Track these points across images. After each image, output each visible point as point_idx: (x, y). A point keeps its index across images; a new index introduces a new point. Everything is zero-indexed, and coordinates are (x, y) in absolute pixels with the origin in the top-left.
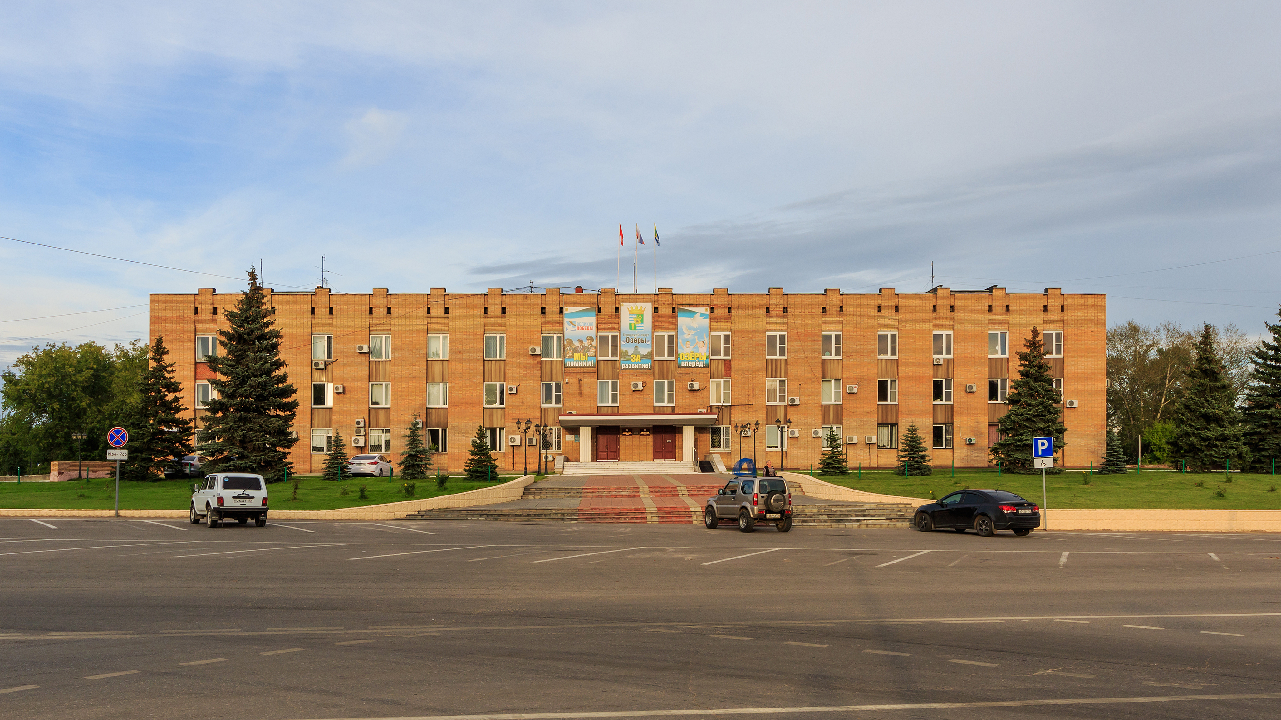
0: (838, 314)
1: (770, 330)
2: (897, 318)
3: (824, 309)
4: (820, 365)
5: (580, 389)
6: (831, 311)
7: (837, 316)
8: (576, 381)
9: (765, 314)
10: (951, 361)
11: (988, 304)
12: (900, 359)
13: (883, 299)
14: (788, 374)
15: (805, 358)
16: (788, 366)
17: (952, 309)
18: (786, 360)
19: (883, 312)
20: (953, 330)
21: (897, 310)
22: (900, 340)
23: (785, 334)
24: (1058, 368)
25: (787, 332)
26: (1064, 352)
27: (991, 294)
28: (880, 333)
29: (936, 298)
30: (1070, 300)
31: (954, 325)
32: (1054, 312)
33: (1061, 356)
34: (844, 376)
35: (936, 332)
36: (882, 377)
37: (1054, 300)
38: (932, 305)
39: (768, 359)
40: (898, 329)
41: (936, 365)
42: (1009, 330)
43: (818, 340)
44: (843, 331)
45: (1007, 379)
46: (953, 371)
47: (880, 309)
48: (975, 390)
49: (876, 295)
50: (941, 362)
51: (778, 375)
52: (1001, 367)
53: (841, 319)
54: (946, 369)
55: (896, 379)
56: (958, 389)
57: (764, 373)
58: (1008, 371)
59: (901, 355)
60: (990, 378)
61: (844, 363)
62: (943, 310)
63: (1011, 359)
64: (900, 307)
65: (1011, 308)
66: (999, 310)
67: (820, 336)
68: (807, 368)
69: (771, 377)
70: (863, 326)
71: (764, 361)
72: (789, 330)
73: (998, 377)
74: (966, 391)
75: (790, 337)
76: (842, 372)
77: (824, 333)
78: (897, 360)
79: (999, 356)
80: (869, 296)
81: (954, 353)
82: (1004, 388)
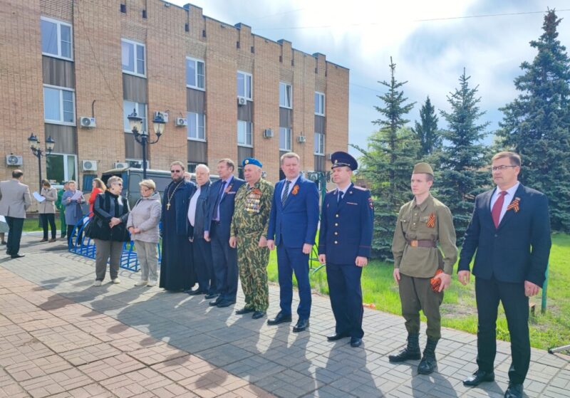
0: (141, 19)
1: (47, 15)
2: (204, 44)
3: (123, 9)
4: (121, 81)
6: (133, 12)
7: (140, 22)
10: (251, 104)
11: (279, 54)
12: (208, 92)
13: (190, 17)
14: (78, 83)
15: (99, 67)
16: (77, 72)
17: (253, 50)
18: (73, 63)
19: (191, 34)
20: (253, 72)
21: (204, 35)
22: (208, 70)
23: (70, 25)
24: (321, 125)
25: (73, 24)
26: (326, 112)
27: (282, 46)
28: (187, 58)
29: (239, 34)
30: (330, 68)
31: (253, 68)
32: (321, 75)
33: (323, 115)
34: (150, 100)
35: (239, 72)
36: (190, 108)
37: (321, 65)
38: (236, 40)
39: (43, 56)
40: (205, 58)
41: (239, 106)
42: (293, 84)
43: (116, 47)
44: (146, 43)
45: (291, 129)
46: (253, 114)
47: (187, 29)
48: (272, 135)
49: (184, 11)
50: (245, 103)
51: (61, 82)
52: (286, 117)
53: (145, 27)
54: (247, 111)
55: (203, 113)
56: (258, 133)
57: (40, 75)
58: (292, 121)
59: (208, 88)
60: (280, 126)
61: (149, 83)
62: (245, 48)
63: (295, 111)
64: (207, 34)
65: (295, 64)
66: (287, 62)
67: (121, 42)
68: (103, 80)
69: (51, 83)
70: (169, 43)
71: (40, 57)
72: (76, 22)
73: (284, 126)
74: (266, 135)
75: (78, 32)
76: (147, 95)
77: (123, 40)
78: (205, 93)
79: (286, 106)
80: (176, 8)
81: (254, 97)
82: (289, 138)
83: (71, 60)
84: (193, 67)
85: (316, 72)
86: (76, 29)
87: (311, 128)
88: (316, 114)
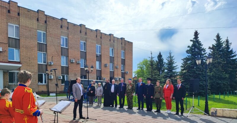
1: (39, 30)
2: (86, 36)
3: (61, 27)
4: (60, 50)
6: (64, 28)
7: (66, 31)
9: (36, 21)
10: (100, 55)
11: (110, 39)
12: (87, 52)
13: (82, 28)
14: (48, 51)
15: (54, 45)
16: (47, 47)
17: (101, 38)
18: (46, 45)
19: (82, 33)
20: (101, 45)
21: (86, 34)
22: (87, 45)
23: (45, 33)
24: (123, 62)
25: (46, 32)
26: (125, 57)
27: (110, 36)
28: (81, 41)
29: (97, 33)
30: (126, 42)
31: (101, 43)
32: (123, 45)
33: (124, 58)
34: (69, 55)
35: (97, 45)
36: (81, 58)
37: (123, 42)
38: (96, 35)
39: (38, 43)
40: (86, 41)
41: (97, 56)
42: (114, 48)
43: (59, 39)
44: (68, 37)
45: (113, 64)
46: (101, 59)
47: (81, 32)
48: (108, 66)
49: (80, 27)
50: (99, 55)
51: (43, 51)
52: (112, 60)
53: (68, 32)
54: (99, 58)
55: (85, 59)
56: (103, 65)
57: (37, 48)
58: (114, 61)
59: (87, 51)
60: (110, 63)
61: (69, 50)
62: (99, 37)
63: (115, 58)
64: (87, 33)
65: (115, 41)
66: (112, 41)
67: (61, 37)
68: (55, 50)
69: (40, 51)
70: (75, 37)
71: (37, 43)
72: (47, 32)
73: (111, 63)
74: (106, 66)
75: (48, 35)
76: (68, 54)
77: (61, 36)
78: (86, 52)
79: (112, 56)
80: (77, 26)
81: (101, 53)
82: (113, 67)
83: (46, 43)
84: (82, 44)
85: (122, 44)
86: (47, 34)
87: (120, 63)
88: (122, 58)
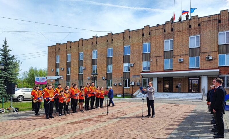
5: (157, 63)
8: (155, 60)
